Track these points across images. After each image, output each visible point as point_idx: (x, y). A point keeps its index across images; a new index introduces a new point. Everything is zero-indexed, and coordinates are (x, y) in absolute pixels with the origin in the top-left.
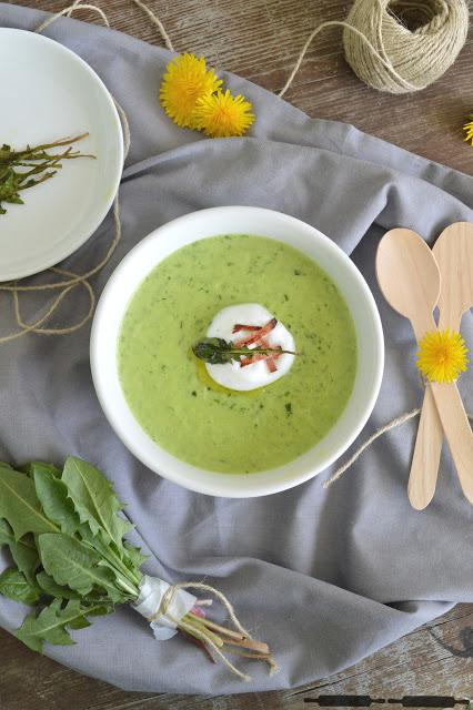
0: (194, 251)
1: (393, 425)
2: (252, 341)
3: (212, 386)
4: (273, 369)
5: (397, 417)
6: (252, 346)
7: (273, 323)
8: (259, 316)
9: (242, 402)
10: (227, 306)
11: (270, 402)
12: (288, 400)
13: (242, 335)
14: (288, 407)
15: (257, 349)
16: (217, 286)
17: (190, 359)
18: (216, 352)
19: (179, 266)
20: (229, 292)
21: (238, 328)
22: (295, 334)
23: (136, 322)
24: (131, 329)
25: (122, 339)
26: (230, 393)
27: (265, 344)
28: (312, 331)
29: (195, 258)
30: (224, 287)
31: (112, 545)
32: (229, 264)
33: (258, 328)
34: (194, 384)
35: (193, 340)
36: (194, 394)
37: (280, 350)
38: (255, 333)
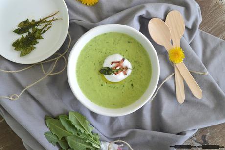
0: (95, 40)
1: (167, 80)
2: (117, 66)
3: (107, 82)
4: (126, 74)
5: (168, 77)
6: (118, 68)
7: (123, 60)
8: (119, 58)
9: (117, 86)
10: (108, 56)
11: (126, 84)
12: (131, 83)
13: (114, 65)
14: (132, 85)
15: (120, 69)
16: (104, 50)
17: (99, 74)
18: (107, 71)
19: (91, 45)
20: (108, 51)
21: (112, 63)
22: (131, 62)
23: (81, 65)
24: (79, 68)
25: (77, 71)
26: (113, 83)
27: (122, 67)
28: (136, 60)
29: (96, 42)
30: (106, 50)
31: (89, 135)
32: (107, 42)
33: (119, 62)
34: (102, 82)
35: (99, 68)
36: (102, 85)
37: (127, 68)
38: (118, 64)
